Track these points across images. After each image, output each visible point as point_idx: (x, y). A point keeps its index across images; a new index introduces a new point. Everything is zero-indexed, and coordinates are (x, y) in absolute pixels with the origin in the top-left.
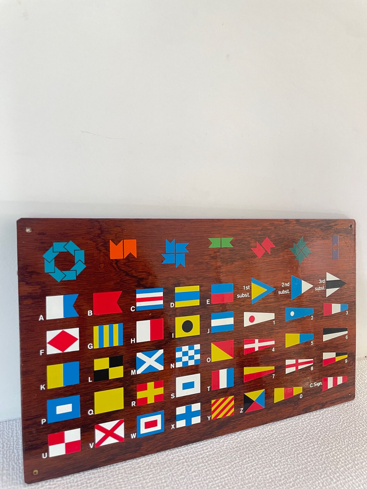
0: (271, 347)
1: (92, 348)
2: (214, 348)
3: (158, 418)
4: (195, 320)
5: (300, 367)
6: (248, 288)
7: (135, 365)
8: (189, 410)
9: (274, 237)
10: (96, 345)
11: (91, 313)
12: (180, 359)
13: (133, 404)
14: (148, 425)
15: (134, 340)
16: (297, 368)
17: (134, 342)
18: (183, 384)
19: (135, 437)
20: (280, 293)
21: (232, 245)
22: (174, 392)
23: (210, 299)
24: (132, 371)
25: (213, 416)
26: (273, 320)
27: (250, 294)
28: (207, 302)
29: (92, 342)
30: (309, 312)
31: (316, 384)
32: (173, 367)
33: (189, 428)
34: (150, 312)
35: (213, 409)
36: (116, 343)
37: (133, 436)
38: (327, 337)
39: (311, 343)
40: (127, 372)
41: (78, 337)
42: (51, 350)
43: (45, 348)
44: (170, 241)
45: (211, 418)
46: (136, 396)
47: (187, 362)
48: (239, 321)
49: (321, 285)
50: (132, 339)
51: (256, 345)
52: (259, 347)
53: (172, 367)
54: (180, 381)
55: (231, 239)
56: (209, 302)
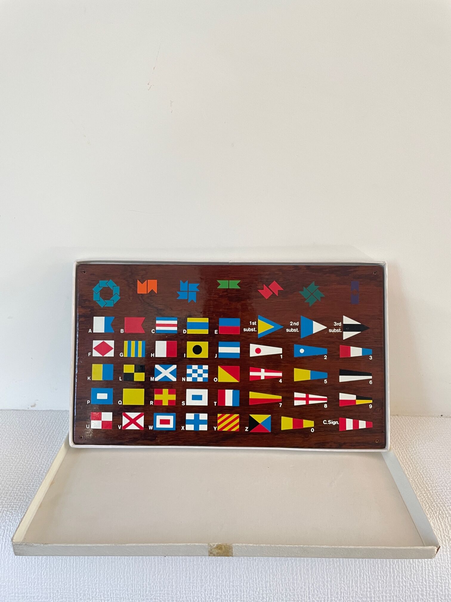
0: (278, 378)
1: (123, 356)
2: (220, 370)
3: (171, 418)
4: (205, 345)
5: (311, 402)
6: (254, 323)
7: (154, 373)
8: (197, 417)
9: (283, 281)
10: (126, 355)
11: (123, 331)
12: (190, 375)
13: (151, 403)
14: (163, 422)
15: (154, 355)
16: (307, 402)
17: (154, 356)
18: (193, 395)
19: (152, 429)
20: (288, 330)
21: (240, 287)
22: (185, 400)
23: (218, 330)
24: (151, 378)
25: (219, 428)
26: (281, 354)
27: (257, 329)
28: (215, 332)
29: (123, 352)
30: (323, 352)
31: (331, 422)
32: (185, 380)
33: (197, 432)
34: (166, 335)
35: (219, 421)
36: (140, 355)
37: (151, 428)
38: (343, 379)
39: (325, 381)
40: (147, 378)
41: (113, 347)
42: (96, 354)
43: (92, 352)
44: (184, 282)
45: (217, 429)
46: (154, 398)
47: (196, 378)
48: (245, 350)
49: (337, 327)
50: (152, 354)
51: (263, 374)
52: (265, 377)
53: (183, 380)
54: (190, 393)
55: (238, 281)
56: (217, 332)
